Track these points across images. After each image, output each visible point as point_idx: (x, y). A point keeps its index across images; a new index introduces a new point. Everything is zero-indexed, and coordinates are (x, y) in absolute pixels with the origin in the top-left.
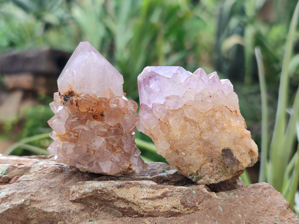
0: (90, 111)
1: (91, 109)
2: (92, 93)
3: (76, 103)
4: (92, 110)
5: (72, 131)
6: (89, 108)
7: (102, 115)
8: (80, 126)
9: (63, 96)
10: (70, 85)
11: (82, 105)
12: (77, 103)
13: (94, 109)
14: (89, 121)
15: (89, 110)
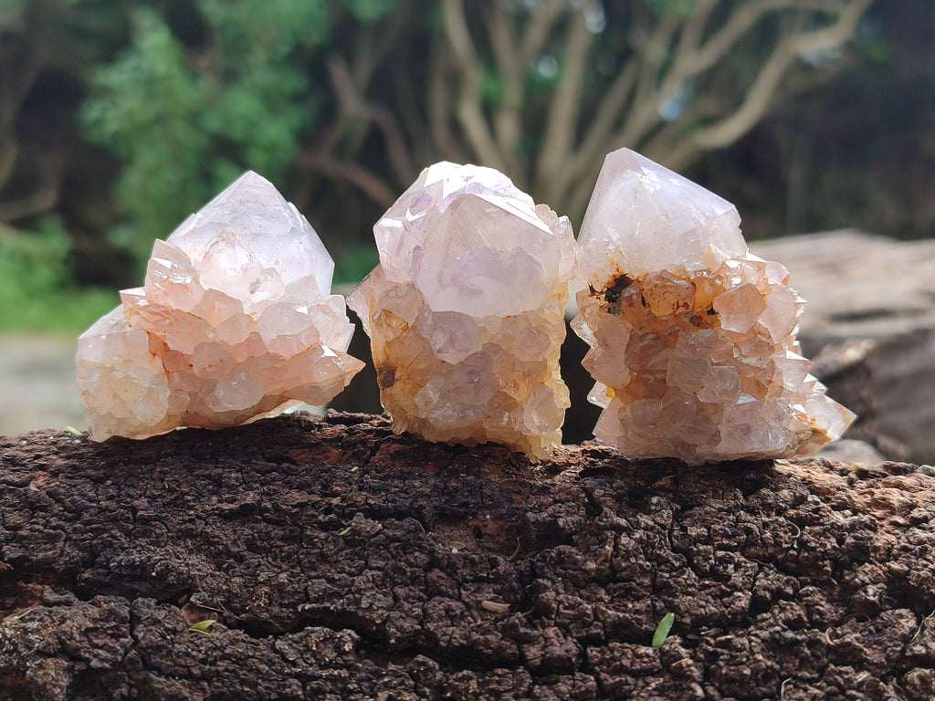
0: (681, 310)
1: (681, 304)
2: (672, 265)
3: (641, 299)
4: (686, 305)
5: (646, 371)
6: (678, 303)
7: (712, 312)
8: (664, 352)
9: (602, 293)
10: (613, 263)
11: (657, 300)
12: (643, 299)
13: (687, 301)
14: (683, 334)
15: (678, 307)
